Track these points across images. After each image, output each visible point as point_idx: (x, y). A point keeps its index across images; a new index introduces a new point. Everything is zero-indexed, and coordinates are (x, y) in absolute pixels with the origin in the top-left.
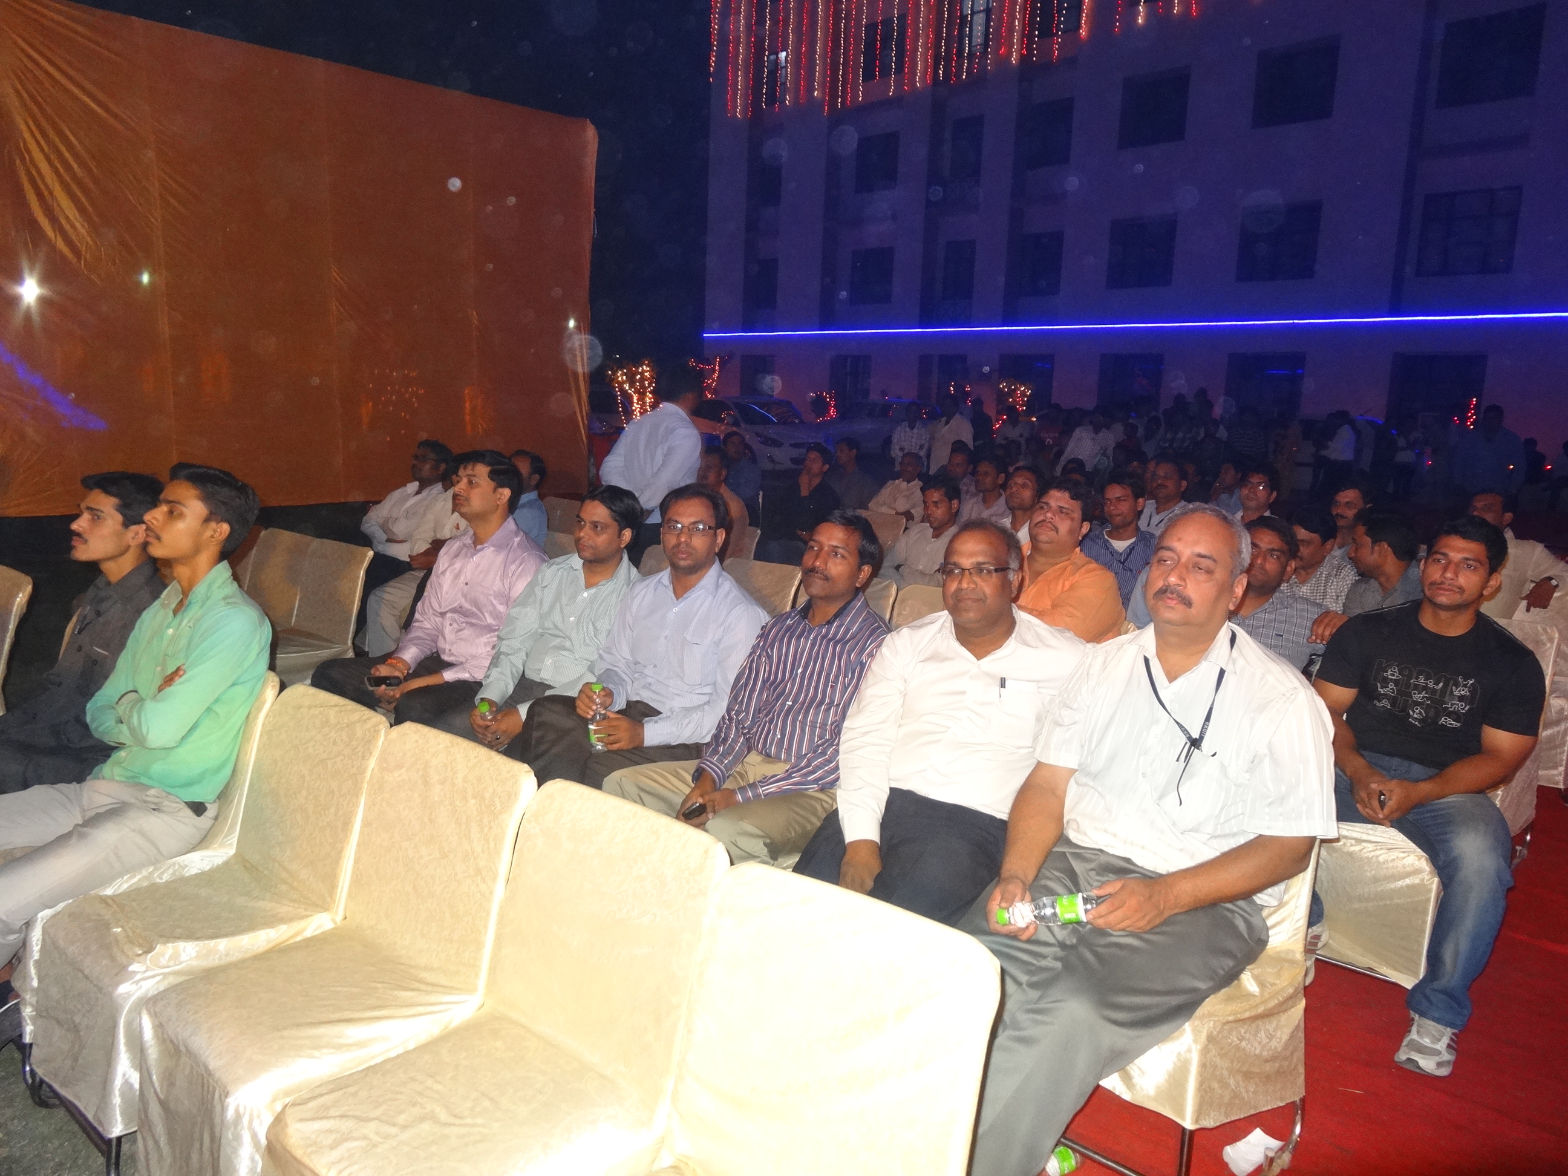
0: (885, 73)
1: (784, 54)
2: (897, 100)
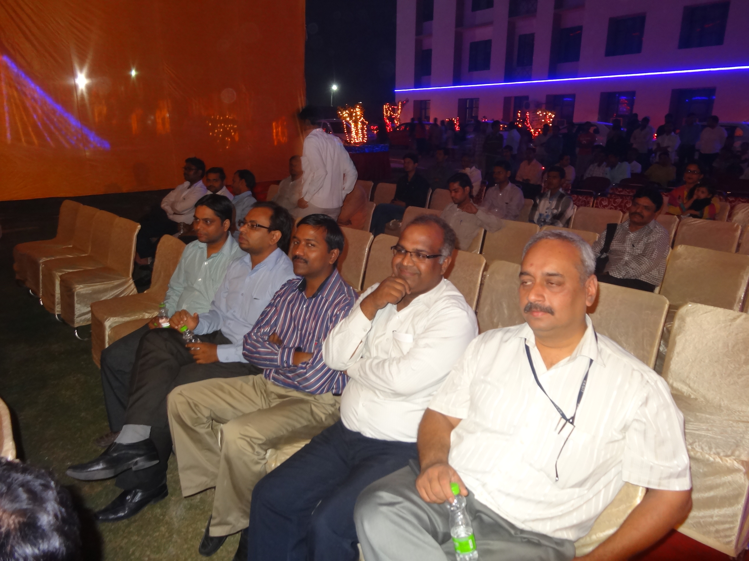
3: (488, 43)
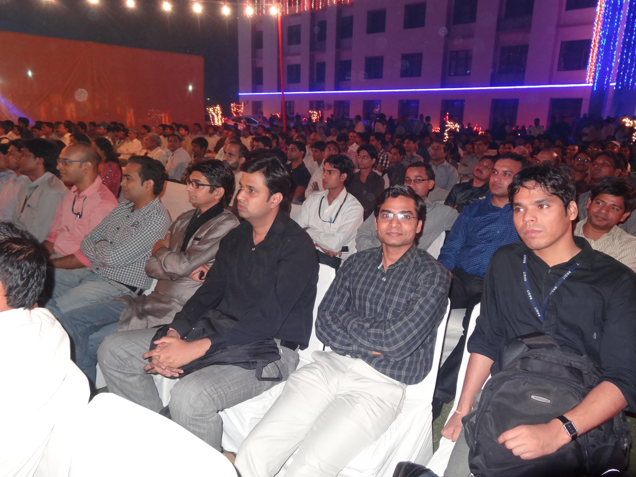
0: (295, 4)
2: (300, 14)
3: (298, 67)
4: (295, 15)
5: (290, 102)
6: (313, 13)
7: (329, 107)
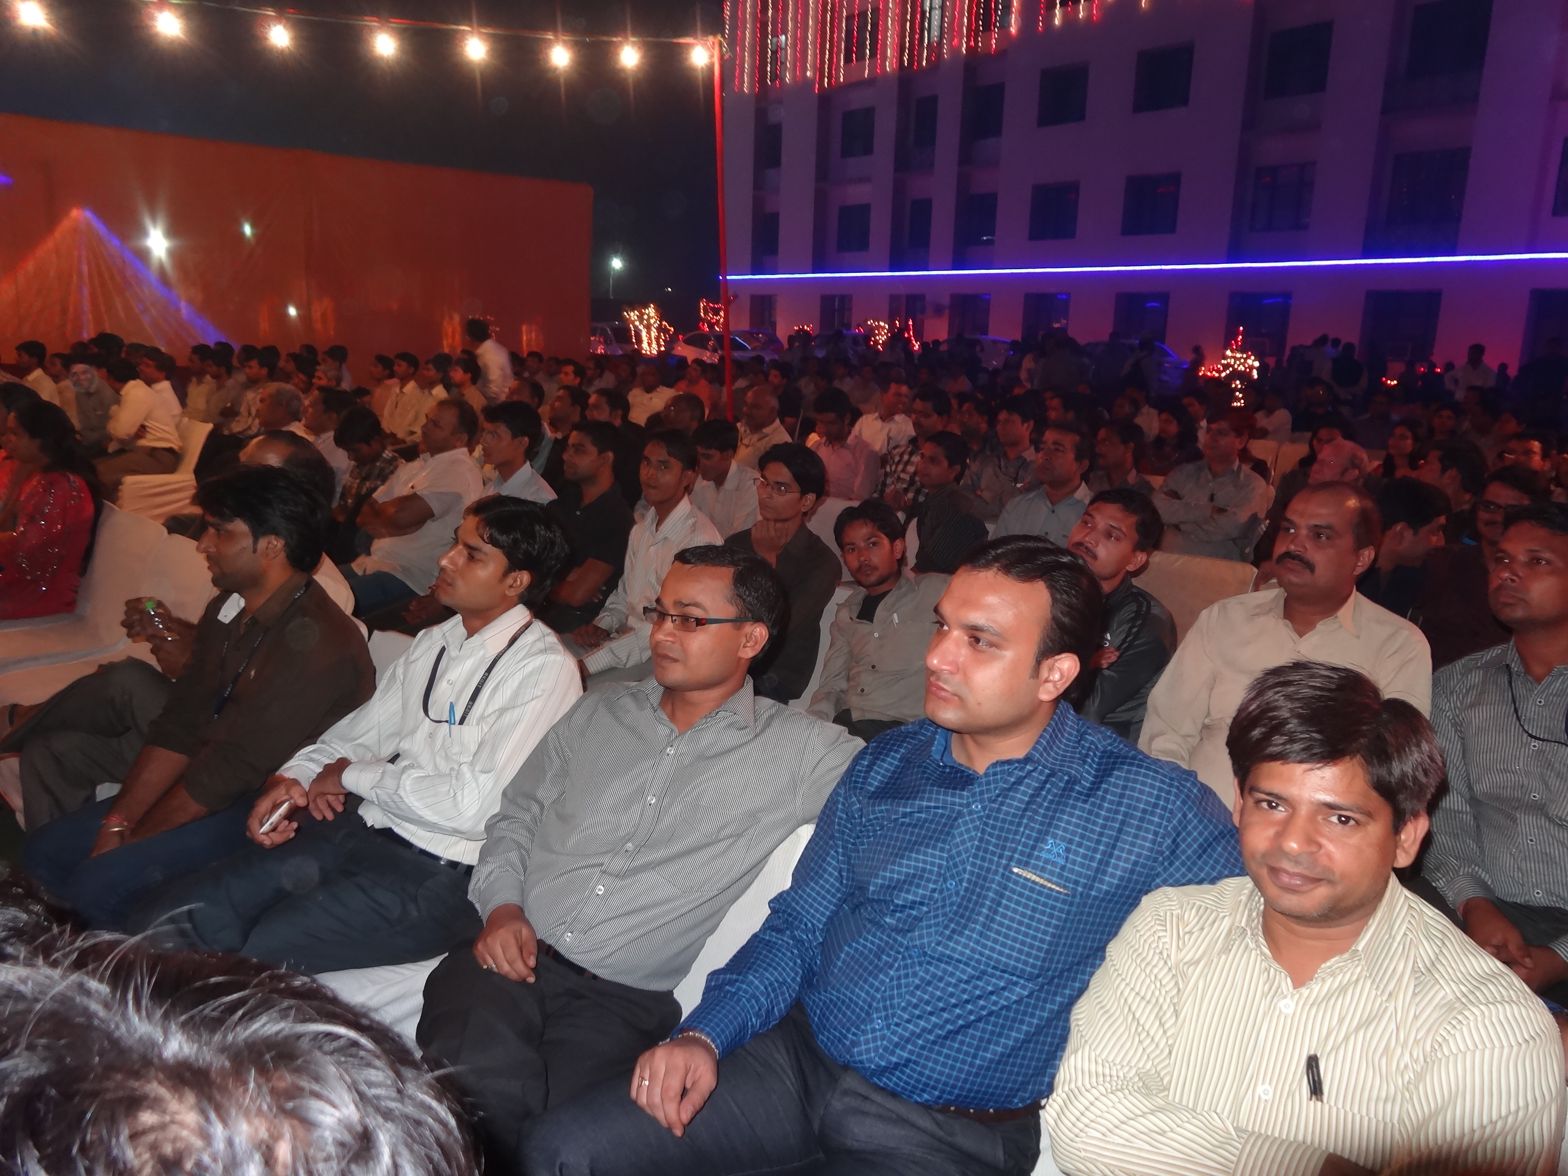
0: (861, 58)
1: (783, 38)
2: (872, 81)
3: (864, 210)
4: (862, 84)
5: (843, 298)
6: (906, 76)
7: (938, 310)
